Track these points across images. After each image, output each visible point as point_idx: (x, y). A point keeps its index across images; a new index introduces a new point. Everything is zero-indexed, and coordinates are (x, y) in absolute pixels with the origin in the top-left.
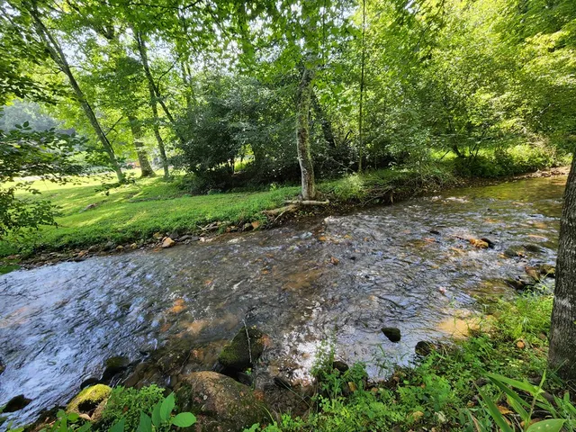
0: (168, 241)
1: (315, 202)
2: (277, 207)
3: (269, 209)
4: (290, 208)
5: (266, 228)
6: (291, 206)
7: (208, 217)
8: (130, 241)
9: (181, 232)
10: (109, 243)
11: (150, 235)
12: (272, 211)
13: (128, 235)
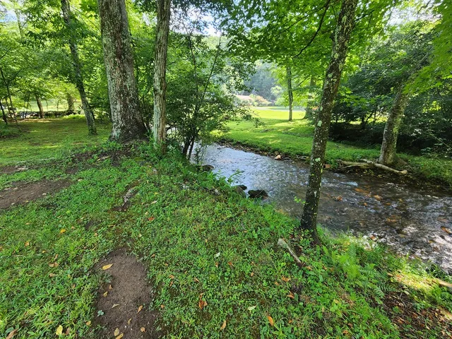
0: (279, 156)
1: (387, 167)
2: (352, 161)
3: (344, 160)
4: (362, 165)
5: (334, 170)
6: (364, 164)
7: (305, 152)
8: (266, 151)
9: (286, 155)
10: (258, 149)
11: (274, 152)
12: (345, 162)
13: (266, 148)
